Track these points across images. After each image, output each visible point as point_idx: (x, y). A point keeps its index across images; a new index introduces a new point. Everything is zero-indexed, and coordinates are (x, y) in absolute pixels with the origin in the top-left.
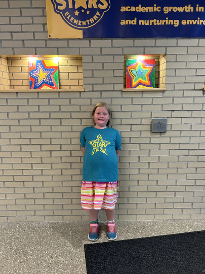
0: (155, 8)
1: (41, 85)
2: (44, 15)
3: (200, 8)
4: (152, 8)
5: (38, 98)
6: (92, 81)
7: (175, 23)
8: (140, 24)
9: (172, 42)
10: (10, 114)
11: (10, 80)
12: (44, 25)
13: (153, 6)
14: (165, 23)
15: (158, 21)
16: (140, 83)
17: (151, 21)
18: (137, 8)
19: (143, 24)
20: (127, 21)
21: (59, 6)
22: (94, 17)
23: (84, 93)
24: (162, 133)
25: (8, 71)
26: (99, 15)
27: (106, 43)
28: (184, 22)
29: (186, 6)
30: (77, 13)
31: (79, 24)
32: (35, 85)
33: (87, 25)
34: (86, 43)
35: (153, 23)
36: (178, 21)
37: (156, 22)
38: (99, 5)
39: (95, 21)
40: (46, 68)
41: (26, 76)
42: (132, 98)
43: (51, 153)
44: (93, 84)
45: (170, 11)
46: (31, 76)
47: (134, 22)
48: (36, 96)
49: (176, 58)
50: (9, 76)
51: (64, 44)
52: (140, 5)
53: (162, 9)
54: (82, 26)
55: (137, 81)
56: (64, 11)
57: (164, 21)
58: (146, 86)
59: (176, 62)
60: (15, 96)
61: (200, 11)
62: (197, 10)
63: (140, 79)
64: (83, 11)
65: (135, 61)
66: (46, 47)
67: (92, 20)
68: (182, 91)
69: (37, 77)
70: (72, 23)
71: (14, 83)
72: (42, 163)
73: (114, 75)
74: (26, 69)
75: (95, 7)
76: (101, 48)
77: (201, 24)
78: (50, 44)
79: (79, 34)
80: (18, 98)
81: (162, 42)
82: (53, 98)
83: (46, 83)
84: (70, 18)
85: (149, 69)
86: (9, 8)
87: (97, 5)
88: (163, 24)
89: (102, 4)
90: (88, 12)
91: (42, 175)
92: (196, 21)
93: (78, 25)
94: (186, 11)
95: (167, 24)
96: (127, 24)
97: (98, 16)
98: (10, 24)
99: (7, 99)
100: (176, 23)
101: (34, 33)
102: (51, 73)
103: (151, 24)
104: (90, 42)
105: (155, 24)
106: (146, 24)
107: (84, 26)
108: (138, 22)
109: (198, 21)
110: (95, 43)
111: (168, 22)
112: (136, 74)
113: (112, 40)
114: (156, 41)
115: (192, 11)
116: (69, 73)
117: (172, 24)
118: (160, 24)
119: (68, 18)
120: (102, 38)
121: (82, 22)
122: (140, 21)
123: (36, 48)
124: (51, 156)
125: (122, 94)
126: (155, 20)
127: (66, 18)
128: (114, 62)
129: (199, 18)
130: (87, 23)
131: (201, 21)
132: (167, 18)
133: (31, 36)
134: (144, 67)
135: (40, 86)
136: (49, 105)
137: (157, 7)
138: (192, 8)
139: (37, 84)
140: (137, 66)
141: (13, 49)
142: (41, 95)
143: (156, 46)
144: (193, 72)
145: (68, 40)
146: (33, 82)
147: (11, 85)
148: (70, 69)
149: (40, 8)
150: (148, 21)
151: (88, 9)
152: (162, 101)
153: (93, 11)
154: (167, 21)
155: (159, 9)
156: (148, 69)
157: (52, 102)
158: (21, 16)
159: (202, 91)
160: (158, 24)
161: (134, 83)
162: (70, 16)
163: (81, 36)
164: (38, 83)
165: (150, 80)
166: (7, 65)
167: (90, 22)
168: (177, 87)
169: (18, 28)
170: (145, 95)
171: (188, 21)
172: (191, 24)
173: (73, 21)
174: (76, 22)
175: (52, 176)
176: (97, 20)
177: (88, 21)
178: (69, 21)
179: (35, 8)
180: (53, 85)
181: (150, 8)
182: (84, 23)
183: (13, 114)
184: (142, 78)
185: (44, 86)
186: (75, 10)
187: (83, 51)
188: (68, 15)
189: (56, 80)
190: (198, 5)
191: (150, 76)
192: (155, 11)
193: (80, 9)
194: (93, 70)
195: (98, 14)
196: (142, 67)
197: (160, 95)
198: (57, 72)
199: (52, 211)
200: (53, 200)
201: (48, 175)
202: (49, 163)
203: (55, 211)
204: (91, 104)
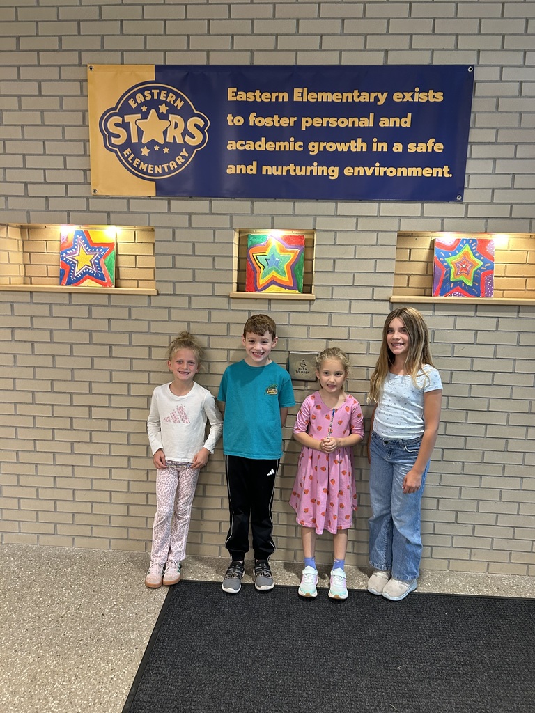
0: (292, 144)
1: (81, 278)
2: (86, 154)
3: (380, 145)
4: (287, 144)
5: (70, 304)
6: (172, 275)
7: (331, 173)
8: (264, 172)
9: (327, 207)
10: (16, 332)
11: (25, 265)
12: (86, 171)
13: (289, 142)
14: (312, 171)
15: (298, 168)
16: (273, 282)
17: (285, 168)
18: (258, 143)
19: (270, 173)
20: (239, 167)
21: (113, 139)
22: (177, 159)
23: (157, 297)
24: (309, 383)
25: (21, 250)
26: (187, 155)
27: (200, 205)
28: (348, 171)
29: (353, 141)
30: (145, 151)
31: (149, 171)
32: (69, 278)
33: (164, 173)
34: (162, 204)
35: (288, 171)
36: (336, 169)
37: (295, 170)
38: (187, 138)
39: (179, 167)
40: (91, 245)
41: (55, 259)
42: (250, 311)
43: (90, 411)
44: (174, 282)
45: (322, 149)
46: (62, 258)
47: (252, 169)
48: (66, 299)
49: (335, 238)
50: (23, 257)
51: (122, 205)
52: (263, 139)
53: (305, 146)
54: (154, 175)
55: (268, 278)
56: (122, 148)
57: (309, 168)
58: (286, 287)
59: (335, 244)
60: (27, 298)
61: (379, 150)
62: (374, 149)
63: (274, 273)
64: (157, 148)
65: (264, 238)
66: (88, 211)
67: (173, 165)
68: (348, 302)
69: (73, 263)
70: (137, 169)
71: (32, 271)
72: (72, 429)
73: (214, 265)
74: (55, 247)
75: (179, 140)
76: (190, 215)
77: (382, 174)
78: (94, 204)
79: (149, 189)
80: (32, 303)
81: (305, 207)
82: (98, 306)
83: (90, 274)
84: (133, 160)
85: (292, 255)
86: (23, 139)
87: (184, 138)
88: (308, 173)
89: (193, 137)
90: (166, 150)
91: (72, 453)
92: (372, 169)
93: (146, 173)
94: (353, 149)
95: (315, 173)
96: (238, 172)
97: (183, 157)
98: (25, 168)
99: (12, 304)
100: (333, 172)
101: (66, 184)
102: (101, 256)
103: (285, 173)
104: (169, 204)
105: (292, 173)
106: (275, 173)
107: (159, 175)
108: (259, 169)
109: (377, 169)
110: (179, 205)
111: (318, 170)
112: (265, 264)
113: (211, 201)
114: (294, 204)
115: (365, 149)
116: (136, 256)
117: (325, 174)
118: (303, 173)
119: (129, 159)
120: (191, 197)
121: (154, 168)
122: (264, 168)
123: (68, 212)
124: (90, 418)
125: (229, 303)
126: (292, 167)
127: (126, 159)
128: (214, 242)
129: (377, 164)
130: (163, 168)
131: (383, 169)
132: (315, 164)
133: (60, 190)
134: (282, 251)
135: (79, 280)
136: (90, 317)
137: (295, 142)
138: (365, 145)
139: (74, 276)
140: (269, 249)
141: (28, 212)
142: (75, 299)
143: (294, 215)
144: (370, 266)
145: (128, 199)
146: (67, 273)
147: (25, 276)
148: (139, 249)
149: (80, 141)
150: (280, 168)
151: (166, 144)
152: (308, 319)
153: (175, 148)
154: (315, 169)
155: (300, 146)
156: (290, 255)
157: (96, 312)
158: (44, 154)
159: (388, 303)
160: (299, 173)
161: (262, 281)
162: (133, 155)
163: (153, 194)
164: (76, 274)
165: (294, 275)
166: (20, 238)
167: (169, 167)
168: (338, 293)
169: (38, 176)
170: (274, 307)
171: (357, 169)
172: (362, 174)
173: (139, 165)
174: (143, 166)
175: (91, 456)
176: (183, 164)
177: (165, 166)
178: (131, 165)
179: (71, 141)
180: (103, 278)
181: (282, 144)
182: (158, 169)
183: (22, 331)
184: (277, 271)
185: (85, 279)
186: (143, 146)
187: (156, 221)
188: (130, 154)
189: (109, 269)
190: (375, 140)
191: (293, 268)
192: (292, 149)
193: (152, 143)
194: (174, 256)
195: (184, 153)
196: (278, 251)
197: (305, 307)
198: (113, 253)
199: (89, 527)
200: (92, 506)
201: (84, 454)
202: (87, 430)
203: (94, 527)
204: (170, 320)
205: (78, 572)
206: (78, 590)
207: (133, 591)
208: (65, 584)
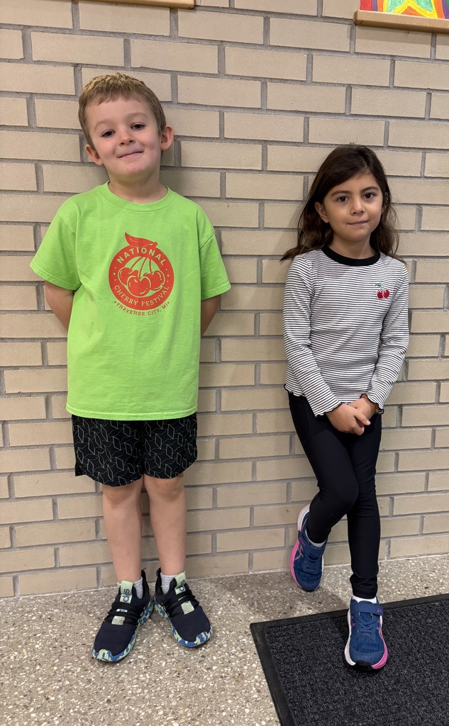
23: (191, 15)
42: (393, 58)
82: (45, 29)
199: (51, 550)
200: (54, 504)
201: (30, 394)
202: (33, 340)
203: (61, 547)
204: (221, 73)
205: (49, 656)
206: (69, 705)
207: (199, 679)
208: (30, 694)
